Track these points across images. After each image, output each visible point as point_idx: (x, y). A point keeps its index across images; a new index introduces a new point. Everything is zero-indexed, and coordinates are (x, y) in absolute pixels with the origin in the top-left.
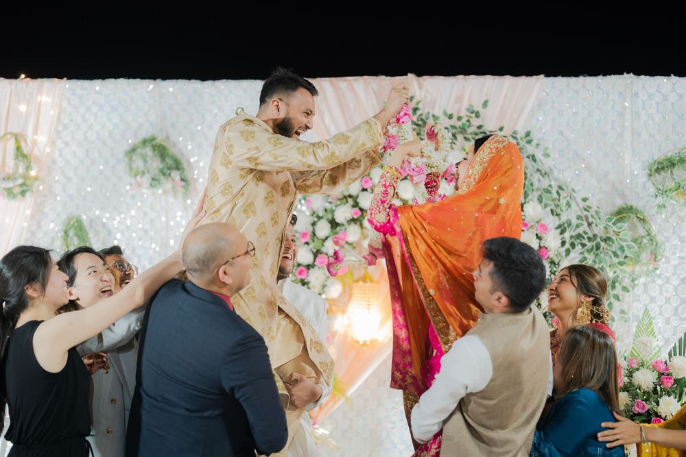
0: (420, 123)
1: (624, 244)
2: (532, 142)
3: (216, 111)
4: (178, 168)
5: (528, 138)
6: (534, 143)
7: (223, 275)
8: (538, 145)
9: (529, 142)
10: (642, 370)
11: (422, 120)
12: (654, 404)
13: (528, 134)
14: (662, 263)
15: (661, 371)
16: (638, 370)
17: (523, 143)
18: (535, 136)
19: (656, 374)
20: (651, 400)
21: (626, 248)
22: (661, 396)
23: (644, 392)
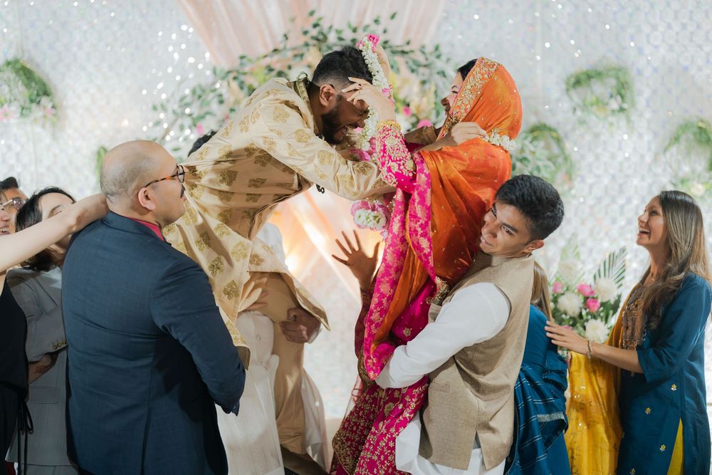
0: (321, 37)
1: (540, 164)
2: (441, 57)
3: (85, 28)
4: (46, 93)
5: (437, 53)
6: (444, 58)
7: (144, 200)
8: (448, 60)
9: (438, 57)
10: (568, 295)
11: (322, 34)
12: (581, 329)
13: (437, 48)
14: (577, 183)
15: (587, 295)
16: (563, 294)
17: (432, 58)
18: (444, 50)
19: (581, 298)
20: (578, 325)
21: (542, 168)
22: (587, 321)
23: (570, 318)
